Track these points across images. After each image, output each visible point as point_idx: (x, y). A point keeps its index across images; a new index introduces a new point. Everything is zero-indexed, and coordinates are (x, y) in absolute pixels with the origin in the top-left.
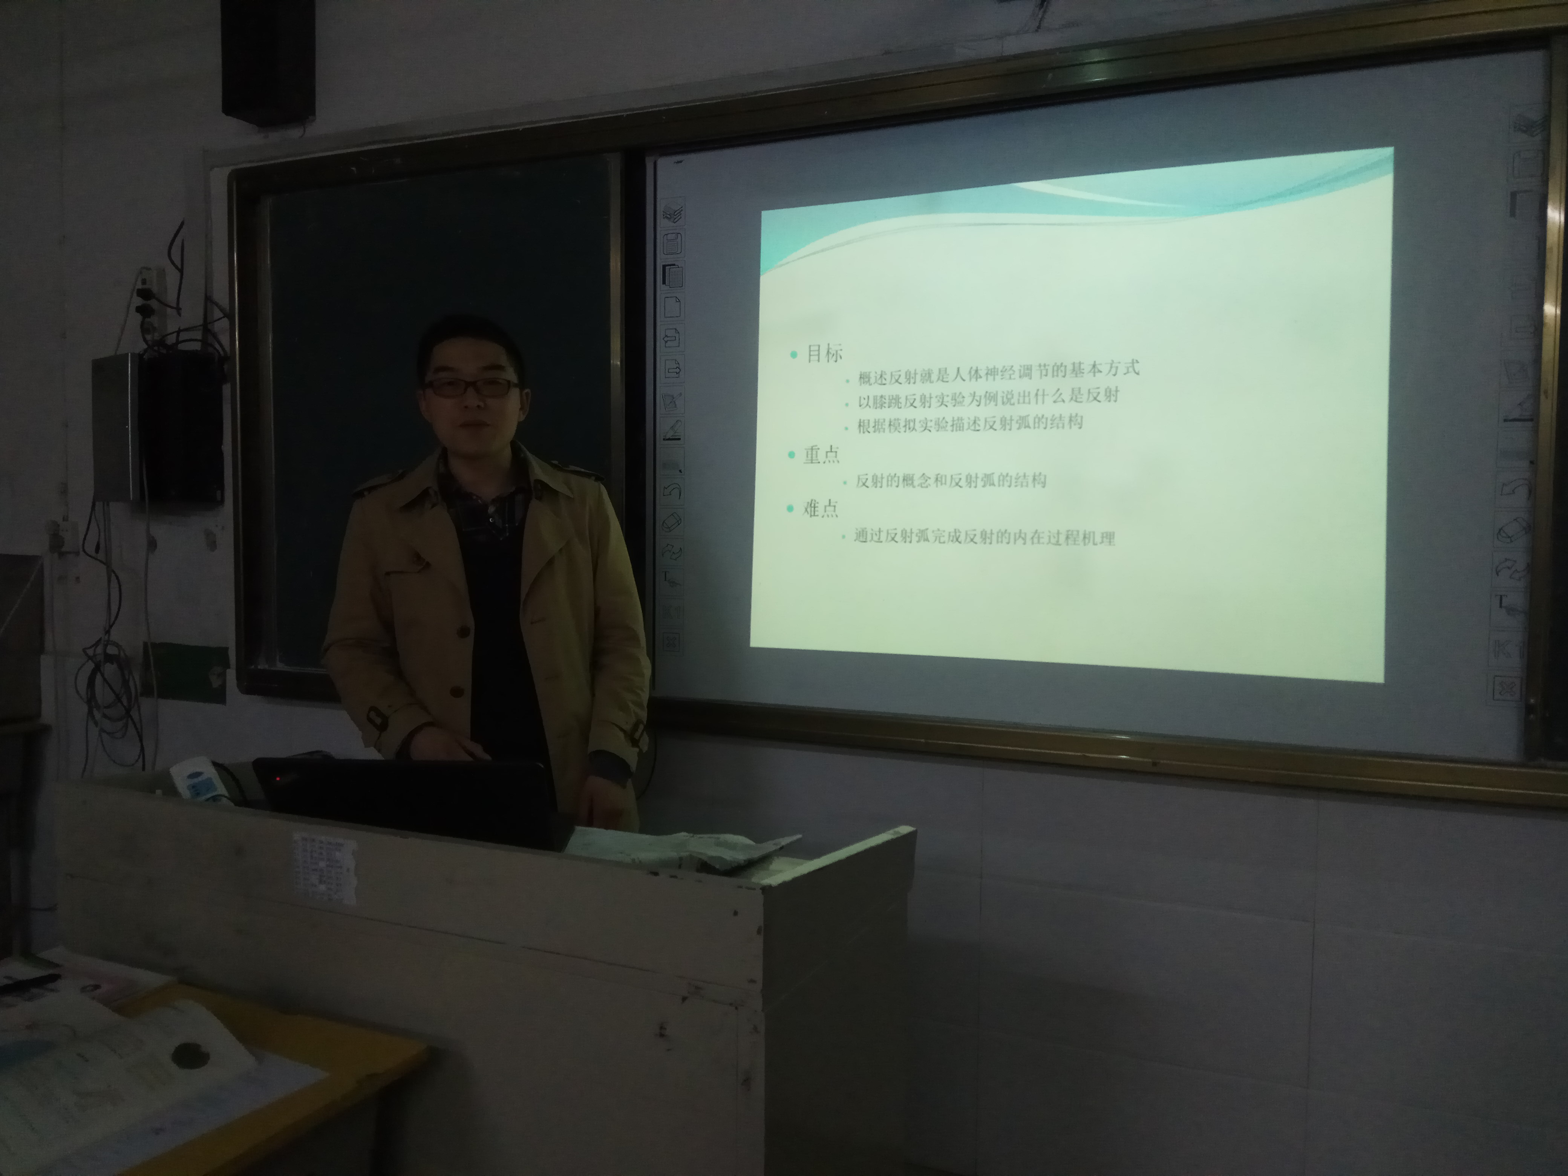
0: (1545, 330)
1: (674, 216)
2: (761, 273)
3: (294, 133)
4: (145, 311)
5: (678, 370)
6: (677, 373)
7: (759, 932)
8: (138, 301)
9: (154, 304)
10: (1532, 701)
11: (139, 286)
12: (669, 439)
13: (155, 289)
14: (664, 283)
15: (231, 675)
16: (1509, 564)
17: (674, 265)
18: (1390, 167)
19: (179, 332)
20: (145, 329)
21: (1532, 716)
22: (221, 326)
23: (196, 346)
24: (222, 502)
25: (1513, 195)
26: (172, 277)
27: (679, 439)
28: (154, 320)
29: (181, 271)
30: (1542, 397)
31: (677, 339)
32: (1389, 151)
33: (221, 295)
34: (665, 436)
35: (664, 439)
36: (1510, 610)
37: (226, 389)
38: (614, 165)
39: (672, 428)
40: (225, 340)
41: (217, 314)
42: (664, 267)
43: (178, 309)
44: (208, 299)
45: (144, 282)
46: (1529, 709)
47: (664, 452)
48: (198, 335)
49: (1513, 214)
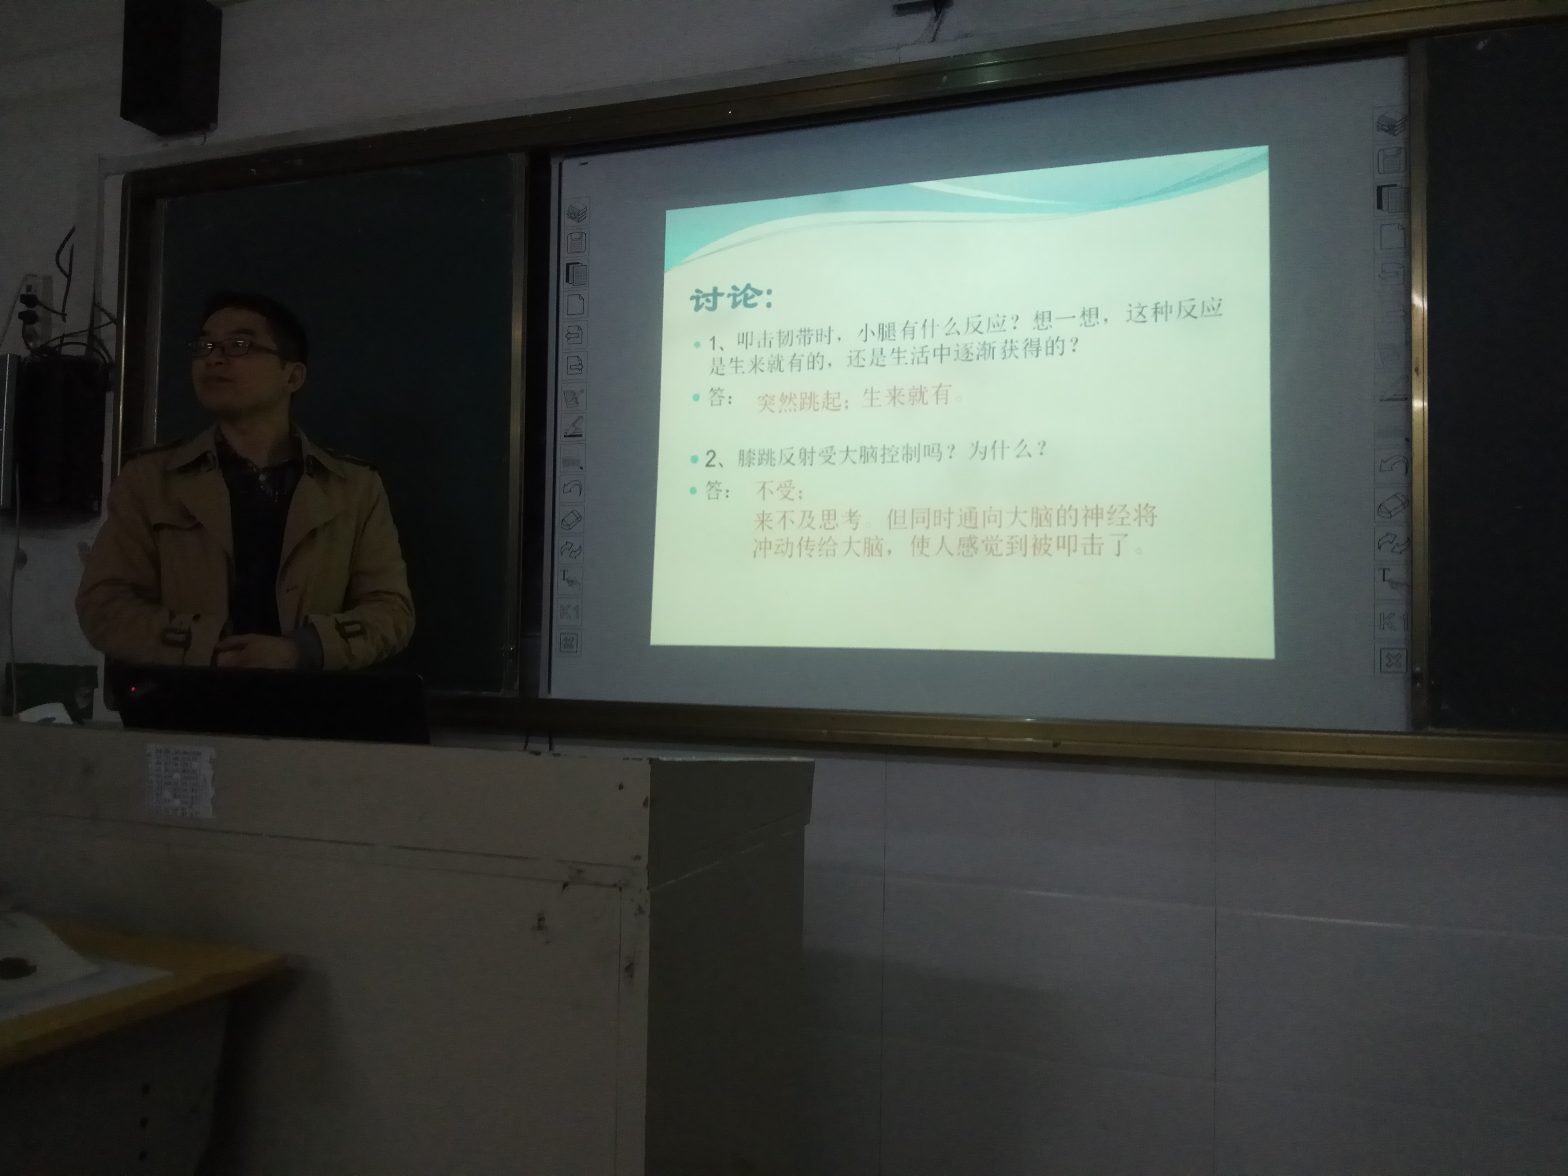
0: (1414, 312)
1: (577, 216)
2: (665, 270)
3: (196, 141)
4: (28, 318)
5: (580, 367)
6: (579, 370)
7: (645, 804)
8: (22, 307)
9: (39, 310)
10: (1418, 669)
11: (24, 292)
12: (570, 436)
13: (40, 297)
14: (567, 280)
15: (99, 693)
16: (1390, 538)
17: (578, 263)
18: (1266, 163)
19: (62, 338)
20: (27, 337)
21: (1418, 685)
22: (108, 333)
23: (81, 351)
24: (98, 513)
25: (1380, 189)
26: (59, 281)
27: (581, 436)
28: (37, 327)
29: (69, 276)
30: (1414, 375)
31: (580, 336)
32: (1264, 149)
33: (110, 300)
34: (566, 433)
35: (565, 436)
36: (1394, 584)
37: (110, 397)
38: (519, 162)
39: (573, 425)
40: (111, 347)
41: (105, 319)
42: (568, 265)
43: (63, 315)
44: (96, 306)
45: (29, 288)
46: (1415, 678)
47: (565, 449)
48: (84, 340)
49: (1380, 207)
